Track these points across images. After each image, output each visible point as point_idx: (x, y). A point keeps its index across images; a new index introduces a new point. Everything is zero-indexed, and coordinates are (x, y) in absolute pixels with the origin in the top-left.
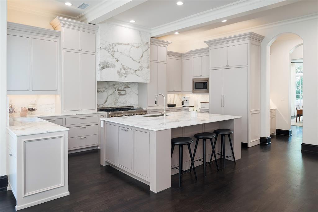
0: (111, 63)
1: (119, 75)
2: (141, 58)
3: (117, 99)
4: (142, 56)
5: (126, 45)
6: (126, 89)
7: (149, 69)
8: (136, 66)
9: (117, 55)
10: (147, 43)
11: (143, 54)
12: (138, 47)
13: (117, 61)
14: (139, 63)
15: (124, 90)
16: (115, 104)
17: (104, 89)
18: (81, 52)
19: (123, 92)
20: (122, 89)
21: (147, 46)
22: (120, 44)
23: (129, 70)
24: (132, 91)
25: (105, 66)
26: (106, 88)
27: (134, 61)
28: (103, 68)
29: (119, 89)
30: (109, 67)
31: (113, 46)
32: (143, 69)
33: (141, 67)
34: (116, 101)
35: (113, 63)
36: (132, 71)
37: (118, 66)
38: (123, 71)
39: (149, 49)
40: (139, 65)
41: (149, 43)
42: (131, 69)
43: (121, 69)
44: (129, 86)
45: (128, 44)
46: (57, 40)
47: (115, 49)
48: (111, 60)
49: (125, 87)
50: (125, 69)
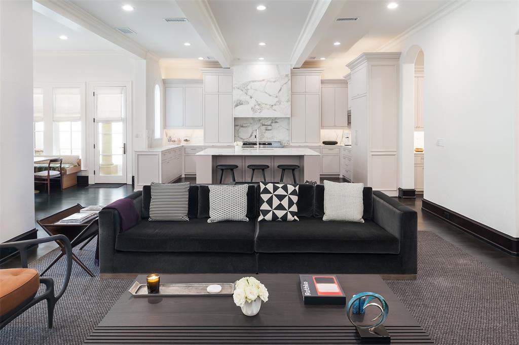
0: (244, 100)
1: (253, 111)
2: (279, 92)
3: (263, 133)
4: (280, 90)
5: (260, 81)
6: (273, 124)
7: (290, 103)
8: (273, 101)
9: (250, 92)
10: (287, 76)
11: (281, 88)
12: (274, 82)
13: (251, 97)
14: (277, 97)
15: (270, 125)
16: (260, 139)
17: (249, 124)
18: (219, 93)
19: (269, 128)
20: (269, 124)
21: (286, 79)
22: (253, 81)
23: (264, 106)
24: (281, 126)
25: (239, 104)
26: (251, 124)
27: (270, 96)
28: (237, 106)
29: (266, 124)
30: (242, 104)
31: (246, 84)
32: (281, 103)
33: (279, 102)
34: (262, 136)
35: (247, 100)
36: (268, 107)
37: (252, 103)
38: (257, 107)
39: (290, 81)
40: (277, 99)
41: (290, 75)
42: (266, 104)
43: (255, 105)
44: (276, 121)
45: (264, 80)
46: (202, 86)
47: (249, 87)
48: (244, 98)
49: (272, 122)
50: (259, 105)
